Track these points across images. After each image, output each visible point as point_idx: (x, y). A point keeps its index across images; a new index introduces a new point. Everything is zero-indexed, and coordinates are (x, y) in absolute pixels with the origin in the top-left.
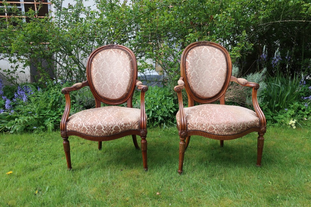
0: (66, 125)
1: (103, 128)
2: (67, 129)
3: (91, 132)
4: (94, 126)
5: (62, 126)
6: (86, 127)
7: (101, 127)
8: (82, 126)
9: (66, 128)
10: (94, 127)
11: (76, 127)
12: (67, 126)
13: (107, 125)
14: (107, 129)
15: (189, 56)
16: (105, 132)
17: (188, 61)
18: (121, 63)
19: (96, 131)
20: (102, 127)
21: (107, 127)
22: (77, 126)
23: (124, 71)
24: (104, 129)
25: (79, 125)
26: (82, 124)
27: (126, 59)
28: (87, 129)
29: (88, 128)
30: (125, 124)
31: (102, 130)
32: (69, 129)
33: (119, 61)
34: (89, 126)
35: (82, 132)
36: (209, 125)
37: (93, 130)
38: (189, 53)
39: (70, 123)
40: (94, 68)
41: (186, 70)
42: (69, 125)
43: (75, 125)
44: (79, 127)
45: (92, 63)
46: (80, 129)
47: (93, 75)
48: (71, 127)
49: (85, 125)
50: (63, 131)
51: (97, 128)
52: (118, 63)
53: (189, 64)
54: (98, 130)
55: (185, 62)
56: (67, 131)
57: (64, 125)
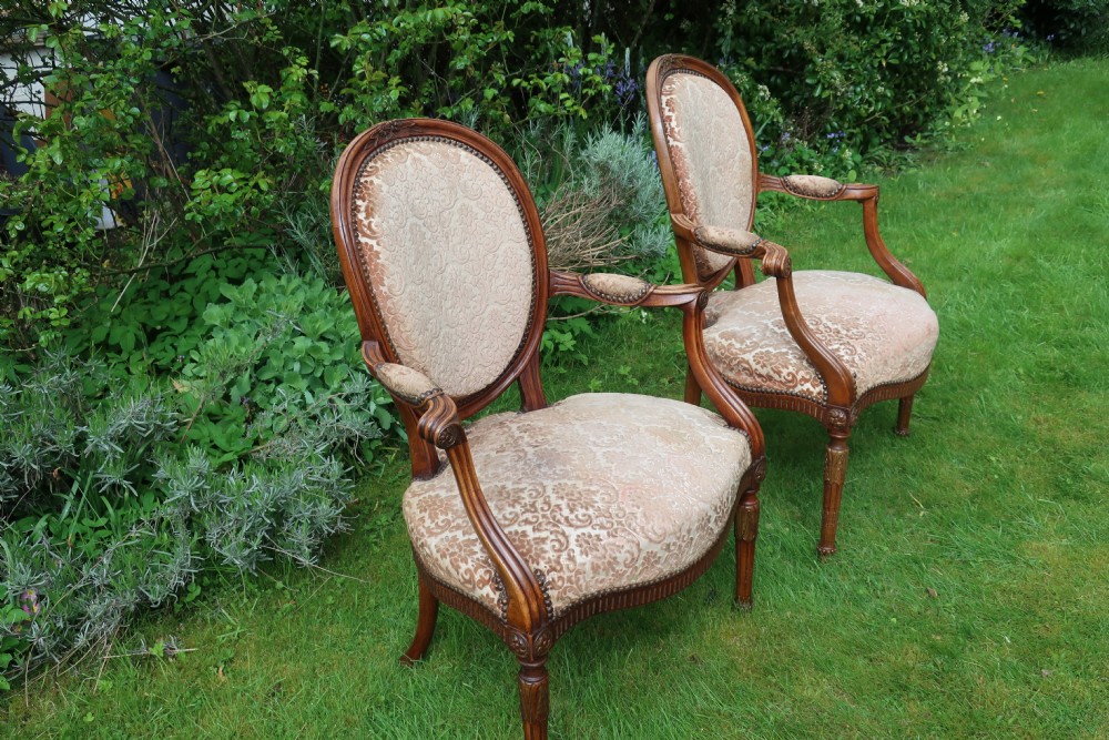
0: (543, 592)
1: (713, 516)
2: (555, 605)
5: (534, 606)
6: (656, 548)
7: (706, 514)
8: (640, 550)
9: (550, 604)
10: (689, 531)
11: (602, 575)
12: (552, 593)
13: (719, 498)
14: (720, 514)
15: (673, 124)
16: (715, 530)
17: (679, 144)
18: (476, 209)
19: (694, 542)
20: (709, 512)
21: (719, 507)
22: (611, 564)
25: (622, 556)
26: (638, 545)
27: (493, 184)
28: (660, 553)
29: (668, 547)
31: (711, 524)
32: (566, 603)
33: (467, 201)
34: (671, 534)
35: (633, 581)
36: (899, 357)
37: (684, 545)
38: (667, 113)
39: (561, 574)
40: (392, 268)
41: (680, 183)
42: (560, 583)
43: (595, 569)
44: (625, 565)
45: (360, 243)
46: (628, 574)
47: (389, 304)
48: (575, 586)
49: (651, 540)
50: (540, 625)
51: (697, 529)
52: (465, 211)
53: (687, 158)
54: (700, 536)
55: (670, 150)
56: (552, 616)
57: (537, 598)
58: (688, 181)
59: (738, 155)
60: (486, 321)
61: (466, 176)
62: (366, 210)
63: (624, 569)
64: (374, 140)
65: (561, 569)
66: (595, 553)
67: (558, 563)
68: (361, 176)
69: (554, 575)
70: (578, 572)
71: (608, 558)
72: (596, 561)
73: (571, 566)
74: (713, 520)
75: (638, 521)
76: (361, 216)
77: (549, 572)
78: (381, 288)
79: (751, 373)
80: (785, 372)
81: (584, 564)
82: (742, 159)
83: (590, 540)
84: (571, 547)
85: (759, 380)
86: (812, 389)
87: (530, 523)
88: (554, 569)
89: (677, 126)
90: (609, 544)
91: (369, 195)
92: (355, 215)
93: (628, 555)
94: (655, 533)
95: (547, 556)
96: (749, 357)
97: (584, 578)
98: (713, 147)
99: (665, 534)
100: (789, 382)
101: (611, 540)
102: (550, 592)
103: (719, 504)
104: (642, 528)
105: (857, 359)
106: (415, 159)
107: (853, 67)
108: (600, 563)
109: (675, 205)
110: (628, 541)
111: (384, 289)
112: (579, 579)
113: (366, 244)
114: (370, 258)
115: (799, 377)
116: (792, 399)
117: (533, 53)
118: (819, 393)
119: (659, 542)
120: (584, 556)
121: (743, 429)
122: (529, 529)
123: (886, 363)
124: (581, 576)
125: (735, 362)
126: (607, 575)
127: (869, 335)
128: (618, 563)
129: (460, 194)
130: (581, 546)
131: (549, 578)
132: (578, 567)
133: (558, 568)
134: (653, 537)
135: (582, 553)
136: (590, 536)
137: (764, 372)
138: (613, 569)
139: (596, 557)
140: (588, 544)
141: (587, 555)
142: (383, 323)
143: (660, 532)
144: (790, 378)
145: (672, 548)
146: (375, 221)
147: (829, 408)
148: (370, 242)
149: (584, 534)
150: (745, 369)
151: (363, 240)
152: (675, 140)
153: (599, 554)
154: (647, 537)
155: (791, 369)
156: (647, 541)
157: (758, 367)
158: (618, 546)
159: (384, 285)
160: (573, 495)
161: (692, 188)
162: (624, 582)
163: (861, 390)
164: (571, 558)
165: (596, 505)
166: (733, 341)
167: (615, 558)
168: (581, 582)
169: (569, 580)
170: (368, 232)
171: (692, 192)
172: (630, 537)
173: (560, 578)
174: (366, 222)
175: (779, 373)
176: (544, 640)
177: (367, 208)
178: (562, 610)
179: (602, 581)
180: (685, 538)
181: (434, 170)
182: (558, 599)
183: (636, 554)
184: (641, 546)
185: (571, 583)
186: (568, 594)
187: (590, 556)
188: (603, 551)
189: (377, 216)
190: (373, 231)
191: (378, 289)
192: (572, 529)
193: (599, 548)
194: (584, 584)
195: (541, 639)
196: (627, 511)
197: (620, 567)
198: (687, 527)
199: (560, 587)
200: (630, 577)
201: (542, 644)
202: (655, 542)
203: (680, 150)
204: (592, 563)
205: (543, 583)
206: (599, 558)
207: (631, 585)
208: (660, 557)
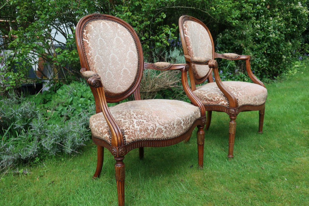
0: (123, 135)
2: (127, 140)
3: (169, 132)
4: (172, 123)
5: (119, 138)
6: (162, 127)
7: (180, 121)
8: (156, 127)
9: (125, 139)
10: (173, 124)
11: (143, 133)
12: (126, 136)
13: (185, 118)
14: (185, 123)
15: (186, 31)
16: (184, 128)
17: (188, 36)
18: (121, 40)
19: (175, 129)
20: (182, 121)
21: (185, 121)
22: (146, 130)
25: (150, 128)
26: (156, 125)
27: (127, 34)
28: (163, 129)
29: (166, 128)
31: (182, 125)
33: (119, 37)
34: (167, 124)
35: (154, 137)
36: (253, 97)
37: (171, 128)
38: (184, 28)
39: (129, 130)
40: (92, 48)
41: (188, 47)
42: (129, 133)
43: (141, 131)
44: (151, 131)
45: (83, 40)
46: (152, 134)
47: (90, 58)
48: (134, 135)
49: (160, 124)
50: (121, 145)
51: (177, 125)
52: (118, 40)
53: (190, 40)
54: (178, 127)
55: (185, 37)
56: (126, 144)
57: (120, 136)
58: (190, 47)
59: (208, 45)
60: (122, 72)
61: (119, 30)
62: (86, 32)
63: (151, 132)
64: (92, 17)
65: (130, 129)
66: (141, 126)
67: (129, 127)
68: (86, 24)
69: (127, 131)
70: (135, 131)
71: (145, 128)
72: (141, 128)
73: (133, 128)
74: (182, 123)
75: (157, 119)
76: (84, 34)
77: (125, 130)
78: (88, 54)
79: (206, 100)
80: (216, 98)
81: (137, 128)
82: (209, 47)
83: (140, 123)
84: (134, 124)
85: (209, 102)
86: (224, 103)
87: (123, 118)
88: (127, 129)
89: (187, 31)
91: (87, 28)
92: (83, 33)
93: (152, 128)
94: (162, 123)
95: (126, 126)
96: (206, 95)
98: (200, 42)
99: (165, 123)
100: (218, 101)
101: (147, 123)
102: (125, 135)
103: (185, 119)
104: (158, 121)
105: (239, 95)
106: (103, 23)
107: (256, 53)
108: (142, 129)
109: (186, 52)
110: (152, 124)
111: (89, 54)
112: (135, 133)
113: (85, 41)
114: (86, 45)
115: (220, 100)
116: (219, 107)
117: (158, 32)
118: (226, 104)
119: (163, 125)
120: (137, 126)
121: (199, 107)
122: (122, 120)
123: (248, 98)
124: (136, 132)
125: (202, 97)
126: (145, 133)
127: (244, 90)
128: (148, 130)
129: (117, 35)
130: (137, 123)
131: (125, 131)
132: (135, 129)
133: (129, 129)
135: (137, 125)
136: (141, 121)
137: (210, 99)
138: (147, 132)
139: (141, 127)
140: (139, 123)
142: (88, 64)
143: (163, 122)
144: (218, 100)
145: (167, 128)
146: (88, 35)
147: (229, 109)
148: (86, 40)
149: (139, 121)
150: (205, 99)
151: (84, 40)
152: (186, 35)
153: (142, 126)
154: (159, 123)
155: (218, 97)
156: (158, 124)
157: (208, 97)
158: (149, 125)
159: (89, 53)
160: (138, 112)
161: (191, 48)
162: (151, 137)
163: (240, 104)
164: (133, 126)
165: (145, 115)
166: (202, 92)
167: (147, 128)
168: (136, 134)
169: (132, 132)
170: (86, 38)
171: (191, 50)
172: (153, 123)
173: (129, 131)
174: (85, 35)
175: (214, 99)
176: (122, 150)
177: (86, 31)
178: (129, 142)
179: (143, 135)
180: (172, 126)
181: (109, 27)
182: (128, 138)
183: (155, 128)
184: (157, 125)
185: (133, 133)
186: (131, 137)
187: (139, 126)
188: (144, 125)
189: (89, 34)
190: (87, 38)
191: (87, 54)
192: (135, 120)
193: (143, 124)
194: (137, 135)
195: (121, 150)
196: (154, 116)
197: (149, 131)
198: (173, 123)
199: (129, 134)
200: (153, 135)
201: (121, 152)
202: (161, 125)
203: (188, 38)
204: (140, 128)
205: (123, 132)
206: (142, 127)
207: (153, 139)
208: (163, 131)
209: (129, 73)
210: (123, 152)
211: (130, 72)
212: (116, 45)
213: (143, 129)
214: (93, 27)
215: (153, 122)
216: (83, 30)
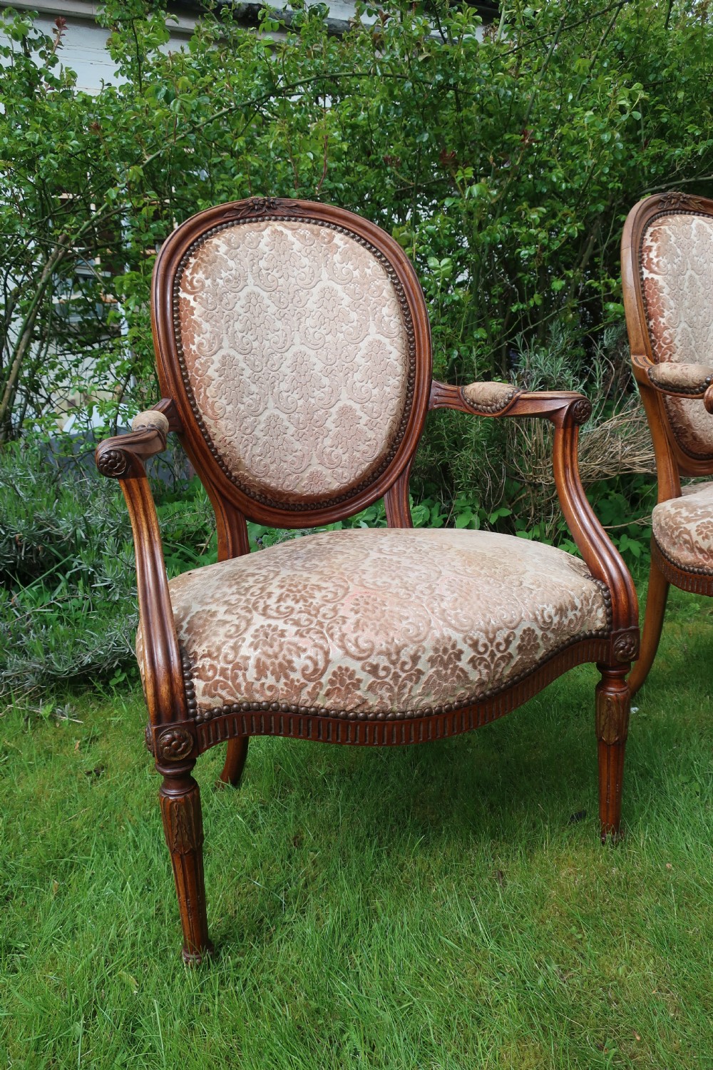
0: (184, 678)
1: (469, 653)
2: (201, 699)
3: (390, 689)
4: (411, 650)
5: (164, 689)
6: (355, 666)
7: (454, 646)
8: (327, 662)
9: (193, 696)
10: (415, 659)
11: (271, 680)
12: (199, 684)
13: (487, 633)
14: (486, 656)
15: (653, 255)
16: (474, 676)
17: (656, 277)
18: (341, 294)
19: (424, 678)
20: (461, 646)
21: (485, 646)
22: (285, 669)
23: (369, 338)
24: (472, 661)
25: (299, 662)
26: (327, 653)
27: (368, 271)
28: (360, 675)
29: (374, 670)
30: (561, 611)
31: (463, 663)
32: (216, 703)
33: (332, 284)
34: (380, 653)
35: (319, 703)
37: (404, 675)
38: (648, 243)
39: (215, 662)
40: (206, 326)
41: (651, 323)
42: (210, 674)
43: (261, 669)
44: (304, 675)
45: (178, 297)
46: (309, 689)
47: (197, 364)
48: (230, 683)
49: (347, 653)
50: (173, 718)
51: (432, 661)
52: (328, 295)
53: (665, 294)
54: (437, 673)
55: (641, 284)
56: (195, 714)
57: (171, 681)
60: (335, 416)
61: (337, 257)
62: (194, 267)
63: (303, 680)
65: (219, 656)
66: (267, 648)
67: (219, 649)
68: (205, 238)
69: (208, 662)
70: (237, 667)
71: (281, 659)
72: (263, 658)
73: (232, 657)
74: (465, 658)
75: (344, 628)
76: (188, 272)
77: (204, 656)
78: (191, 346)
79: (693, 547)
81: (248, 658)
83: (271, 633)
84: (245, 636)
85: (700, 556)
87: (229, 605)
88: (209, 655)
89: (657, 256)
90: (290, 643)
91: (204, 253)
92: (183, 271)
93: (309, 663)
94: (358, 646)
95: (215, 639)
96: (692, 527)
97: (244, 675)
99: (372, 650)
101: (297, 639)
102: (195, 681)
103: (483, 640)
104: (344, 635)
106: (275, 232)
108: (268, 662)
109: (637, 344)
111: (194, 347)
112: (236, 677)
113: (185, 299)
114: (185, 314)
119: (359, 659)
120: (252, 649)
122: (223, 610)
124: (240, 673)
125: (676, 533)
126: (278, 681)
128: (294, 670)
129: (325, 276)
130: (255, 637)
131: (199, 664)
132: (238, 660)
133: (216, 655)
134: (353, 649)
135: (251, 644)
136: (275, 629)
137: (705, 545)
138: (287, 677)
139: (266, 653)
140: (267, 637)
141: (255, 649)
142: (188, 384)
143: (364, 645)
145: (382, 673)
146: (200, 275)
148: (190, 298)
149: (270, 626)
150: (686, 542)
151: (182, 295)
152: (652, 271)
153: (270, 651)
154: (343, 647)
156: (340, 652)
157: (699, 539)
158: (299, 648)
159: (194, 343)
160: (296, 586)
161: (666, 328)
162: (304, 700)
164: (236, 648)
165: (310, 600)
166: (684, 510)
167: (290, 662)
168: (240, 679)
169: (224, 672)
170: (189, 288)
171: (666, 334)
172: (321, 642)
173: (212, 667)
174: (190, 278)
176: (173, 739)
177: (196, 264)
178: (210, 710)
179: (271, 688)
180: (407, 667)
181: (297, 245)
182: (204, 694)
183: (321, 665)
184: (331, 656)
185: (226, 678)
186: (220, 691)
187: (259, 650)
188: (276, 648)
189: (201, 272)
190: (193, 287)
191: (188, 346)
192: (263, 618)
193: (276, 644)
194: (244, 684)
195: (168, 736)
196: (341, 613)
197: (296, 676)
198: (412, 653)
199: (208, 679)
200: (314, 696)
201: (169, 744)
202: (353, 657)
203: (656, 283)
204: (258, 660)
205: (190, 666)
206: (269, 656)
207: (318, 708)
208: (359, 681)
209: (363, 422)
210: (178, 746)
211: (365, 419)
212: (319, 313)
213: (273, 664)
214: (223, 249)
215: (324, 638)
216: (188, 260)
